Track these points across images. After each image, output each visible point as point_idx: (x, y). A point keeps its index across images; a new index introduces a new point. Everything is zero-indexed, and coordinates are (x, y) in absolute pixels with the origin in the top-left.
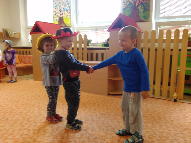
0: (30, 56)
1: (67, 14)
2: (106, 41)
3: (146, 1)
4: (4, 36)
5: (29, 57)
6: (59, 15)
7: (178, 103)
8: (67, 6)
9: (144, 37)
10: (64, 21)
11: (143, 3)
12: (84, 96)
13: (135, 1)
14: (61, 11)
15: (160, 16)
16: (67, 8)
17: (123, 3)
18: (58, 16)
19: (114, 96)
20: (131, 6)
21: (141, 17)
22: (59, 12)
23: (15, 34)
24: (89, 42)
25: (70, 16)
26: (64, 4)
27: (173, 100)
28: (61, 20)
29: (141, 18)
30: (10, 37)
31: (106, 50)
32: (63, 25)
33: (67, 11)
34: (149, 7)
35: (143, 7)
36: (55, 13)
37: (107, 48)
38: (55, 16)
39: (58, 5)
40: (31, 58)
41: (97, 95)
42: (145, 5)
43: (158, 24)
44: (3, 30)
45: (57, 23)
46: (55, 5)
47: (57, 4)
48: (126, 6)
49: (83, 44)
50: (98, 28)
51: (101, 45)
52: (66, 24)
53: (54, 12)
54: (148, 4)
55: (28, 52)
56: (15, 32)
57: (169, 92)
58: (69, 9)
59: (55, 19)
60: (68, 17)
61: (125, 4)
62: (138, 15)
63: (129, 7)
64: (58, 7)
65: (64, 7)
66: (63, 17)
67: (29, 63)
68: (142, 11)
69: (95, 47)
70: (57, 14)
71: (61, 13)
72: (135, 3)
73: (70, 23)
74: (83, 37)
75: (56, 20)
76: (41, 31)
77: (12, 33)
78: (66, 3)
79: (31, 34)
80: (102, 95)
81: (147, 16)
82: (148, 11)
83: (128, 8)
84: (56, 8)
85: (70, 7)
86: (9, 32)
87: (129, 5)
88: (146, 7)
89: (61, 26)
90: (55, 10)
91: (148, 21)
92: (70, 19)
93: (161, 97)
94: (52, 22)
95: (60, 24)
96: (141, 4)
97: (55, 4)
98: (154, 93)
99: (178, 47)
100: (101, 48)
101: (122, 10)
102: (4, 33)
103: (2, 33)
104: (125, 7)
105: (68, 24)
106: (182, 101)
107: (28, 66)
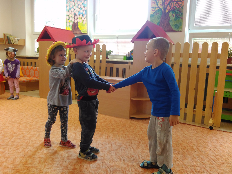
0: (36, 69)
1: (83, 18)
2: (129, 53)
3: (179, 7)
4: (5, 43)
5: (34, 69)
6: (73, 20)
7: (215, 131)
8: (84, 9)
9: (176, 51)
10: (79, 27)
11: (175, 9)
12: (101, 119)
13: (166, 7)
14: (75, 15)
15: (195, 26)
16: (82, 11)
17: (151, 8)
18: (71, 21)
19: (137, 120)
20: (161, 12)
21: (171, 25)
22: (73, 17)
23: (19, 41)
24: (108, 53)
25: (87, 21)
26: (79, 6)
27: (208, 127)
28: (75, 26)
29: (172, 27)
30: (12, 43)
31: (129, 64)
32: (78, 32)
33: (83, 15)
34: (182, 14)
35: (174, 14)
36: (68, 18)
37: (130, 62)
38: (68, 21)
39: (72, 8)
40: (37, 70)
41: (116, 119)
42: (177, 11)
43: (192, 35)
44: (5, 35)
45: (70, 29)
46: (68, 8)
47: (71, 6)
48: (154, 12)
49: (101, 56)
50: (119, 37)
51: (123, 57)
52: (81, 31)
53: (67, 15)
54: (181, 11)
55: (33, 64)
56: (19, 39)
57: (203, 117)
58: (85, 13)
59: (68, 24)
60: (84, 22)
61: (153, 10)
62: (169, 24)
63: (158, 14)
64: (72, 10)
65: (79, 10)
66: (77, 22)
67: (34, 76)
68: (174, 19)
69: (115, 60)
70: (71, 19)
71: (76, 18)
72: (165, 9)
73: (86, 30)
74: (101, 48)
75: (70, 26)
76: (51, 39)
77: (15, 39)
78: (82, 6)
79: (39, 42)
80: (123, 118)
81: (179, 25)
82: (181, 19)
83: (156, 14)
84: (70, 11)
85: (86, 11)
86: (11, 38)
87: (158, 11)
88: (178, 14)
89: (74, 33)
90: (68, 14)
91: (181, 31)
92: (86, 25)
93: (193, 122)
94: (65, 28)
95: (74, 31)
96: (172, 10)
97: (69, 6)
98: (185, 118)
99: (215, 64)
100: (123, 61)
101: (150, 17)
102: (5, 39)
103: (3, 39)
104: (153, 14)
105: (84, 32)
106: (219, 129)
107: (33, 81)
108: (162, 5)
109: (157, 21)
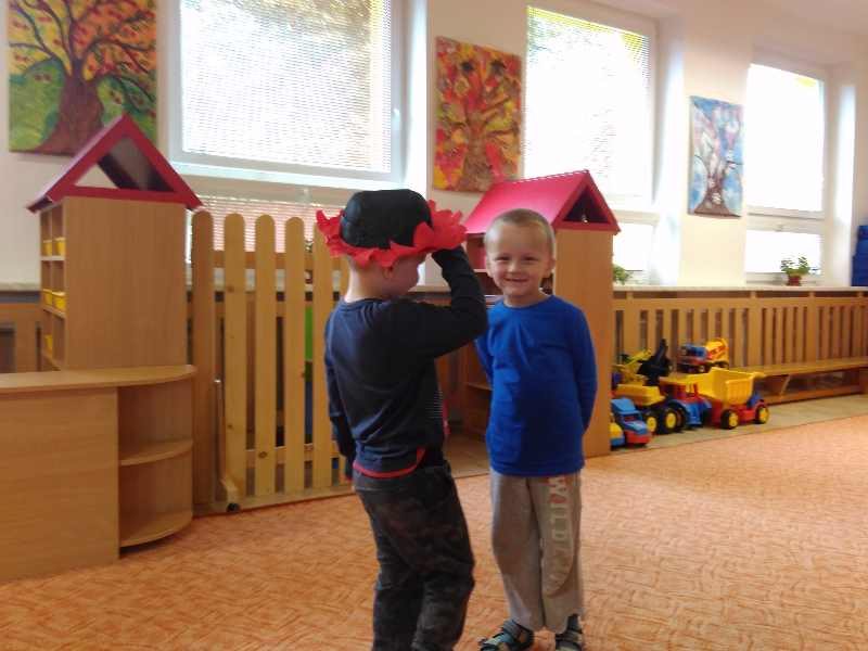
3: (137, 72)
11: (122, 73)
13: (79, 56)
15: (186, 150)
17: (11, 45)
20: (58, 72)
34: (152, 99)
48: (27, 65)
54: (147, 87)
61: (22, 55)
63: (47, 78)
68: (119, 112)
82: (149, 118)
83: (39, 78)
87: (43, 64)
88: (134, 98)
96: (108, 75)
101: (8, 84)
104: (19, 72)
108: (64, 46)
109: (45, 107)
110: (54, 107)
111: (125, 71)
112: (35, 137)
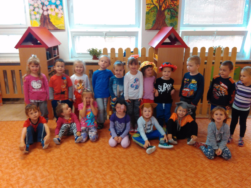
1: (57, 10)
3: (174, 6)
6: (41, 12)
10: (51, 20)
15: (184, 23)
18: (38, 13)
20: (156, 9)
21: (167, 24)
28: (45, 20)
32: (50, 28)
33: (57, 6)
34: (177, 13)
35: (169, 13)
50: (107, 34)
52: (56, 26)
54: (176, 10)
58: (60, 3)
59: (33, 17)
60: (60, 15)
61: (149, 7)
62: (165, 22)
63: (154, 11)
68: (169, 17)
70: (37, 10)
72: (160, 7)
73: (63, 25)
75: (36, 19)
79: (19, 48)
81: (174, 24)
82: (176, 18)
87: (153, 8)
88: (173, 13)
90: (32, 3)
96: (167, 8)
104: (148, 11)
109: (153, 19)
110: (155, 18)
111: (171, 7)
112: (150, 26)
